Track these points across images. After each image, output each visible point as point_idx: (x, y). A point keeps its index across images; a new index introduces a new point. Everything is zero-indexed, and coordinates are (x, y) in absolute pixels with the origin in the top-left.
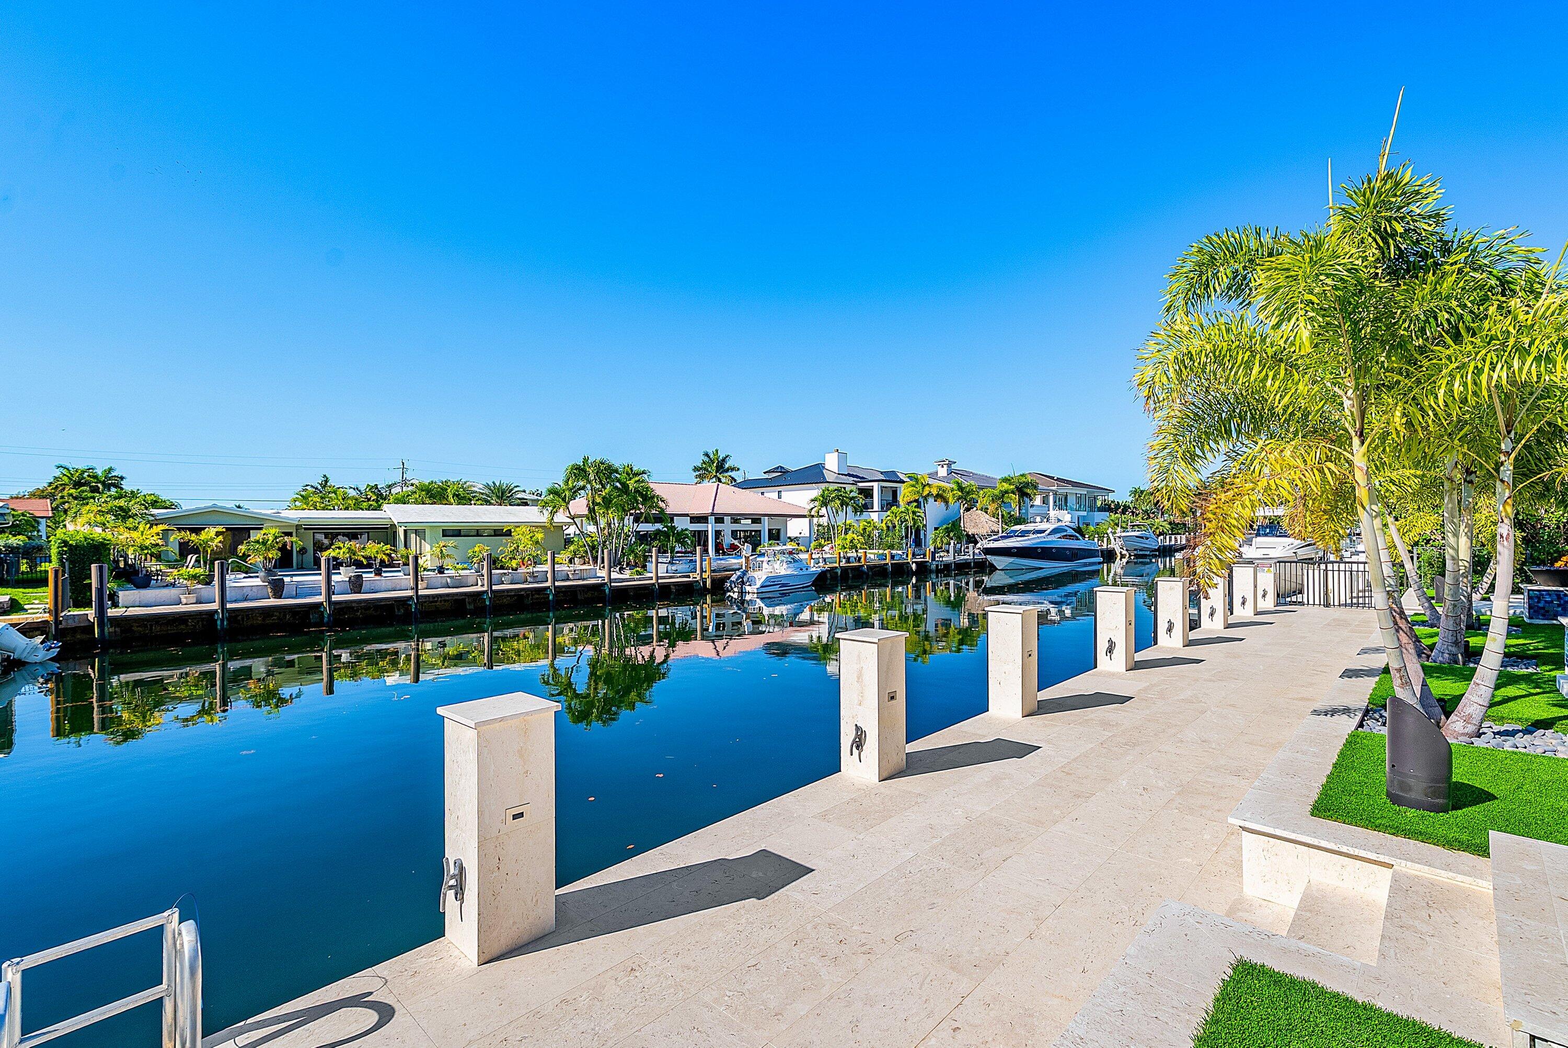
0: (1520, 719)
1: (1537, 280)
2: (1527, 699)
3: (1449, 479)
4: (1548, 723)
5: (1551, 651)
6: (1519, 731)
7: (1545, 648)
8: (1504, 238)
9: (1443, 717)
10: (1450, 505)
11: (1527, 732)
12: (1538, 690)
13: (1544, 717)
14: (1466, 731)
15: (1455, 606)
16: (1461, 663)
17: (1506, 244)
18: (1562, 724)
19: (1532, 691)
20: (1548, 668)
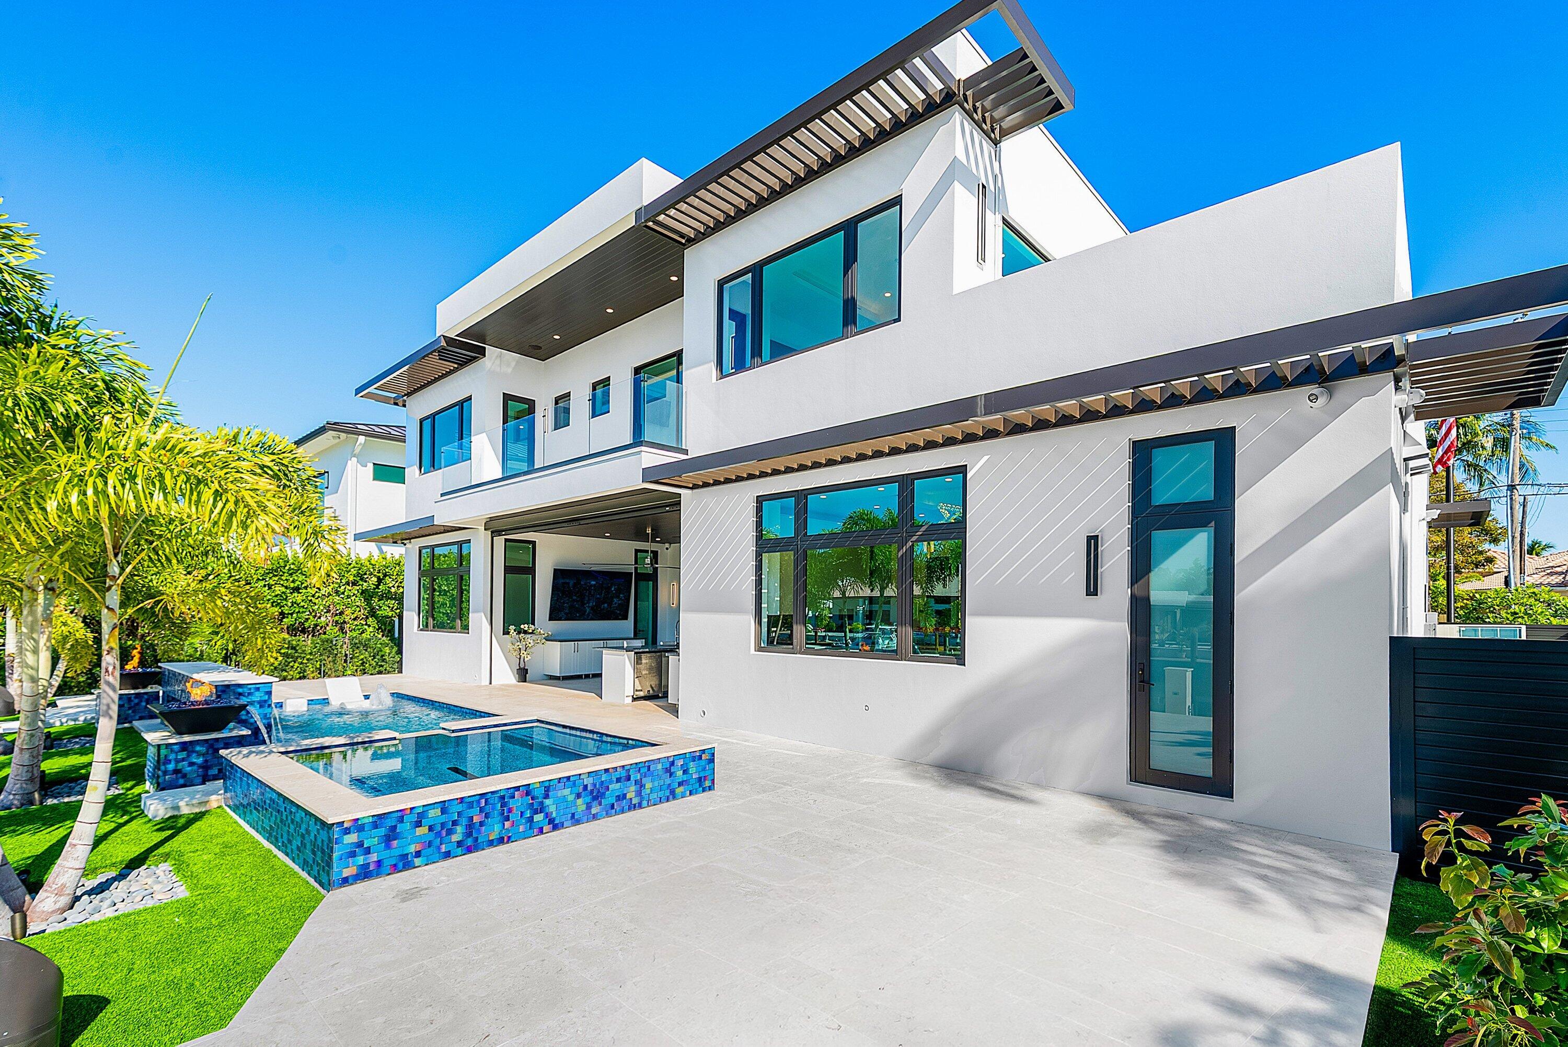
0: (113, 865)
1: (143, 397)
2: (117, 833)
3: (29, 588)
4: (141, 859)
5: (129, 762)
6: (114, 879)
7: (123, 760)
8: (110, 339)
9: (28, 898)
10: (30, 619)
11: (122, 876)
12: (126, 818)
13: (137, 853)
14: (57, 906)
15: (32, 736)
16: (38, 803)
17: (113, 347)
18: (155, 856)
19: (121, 821)
20: (131, 783)
